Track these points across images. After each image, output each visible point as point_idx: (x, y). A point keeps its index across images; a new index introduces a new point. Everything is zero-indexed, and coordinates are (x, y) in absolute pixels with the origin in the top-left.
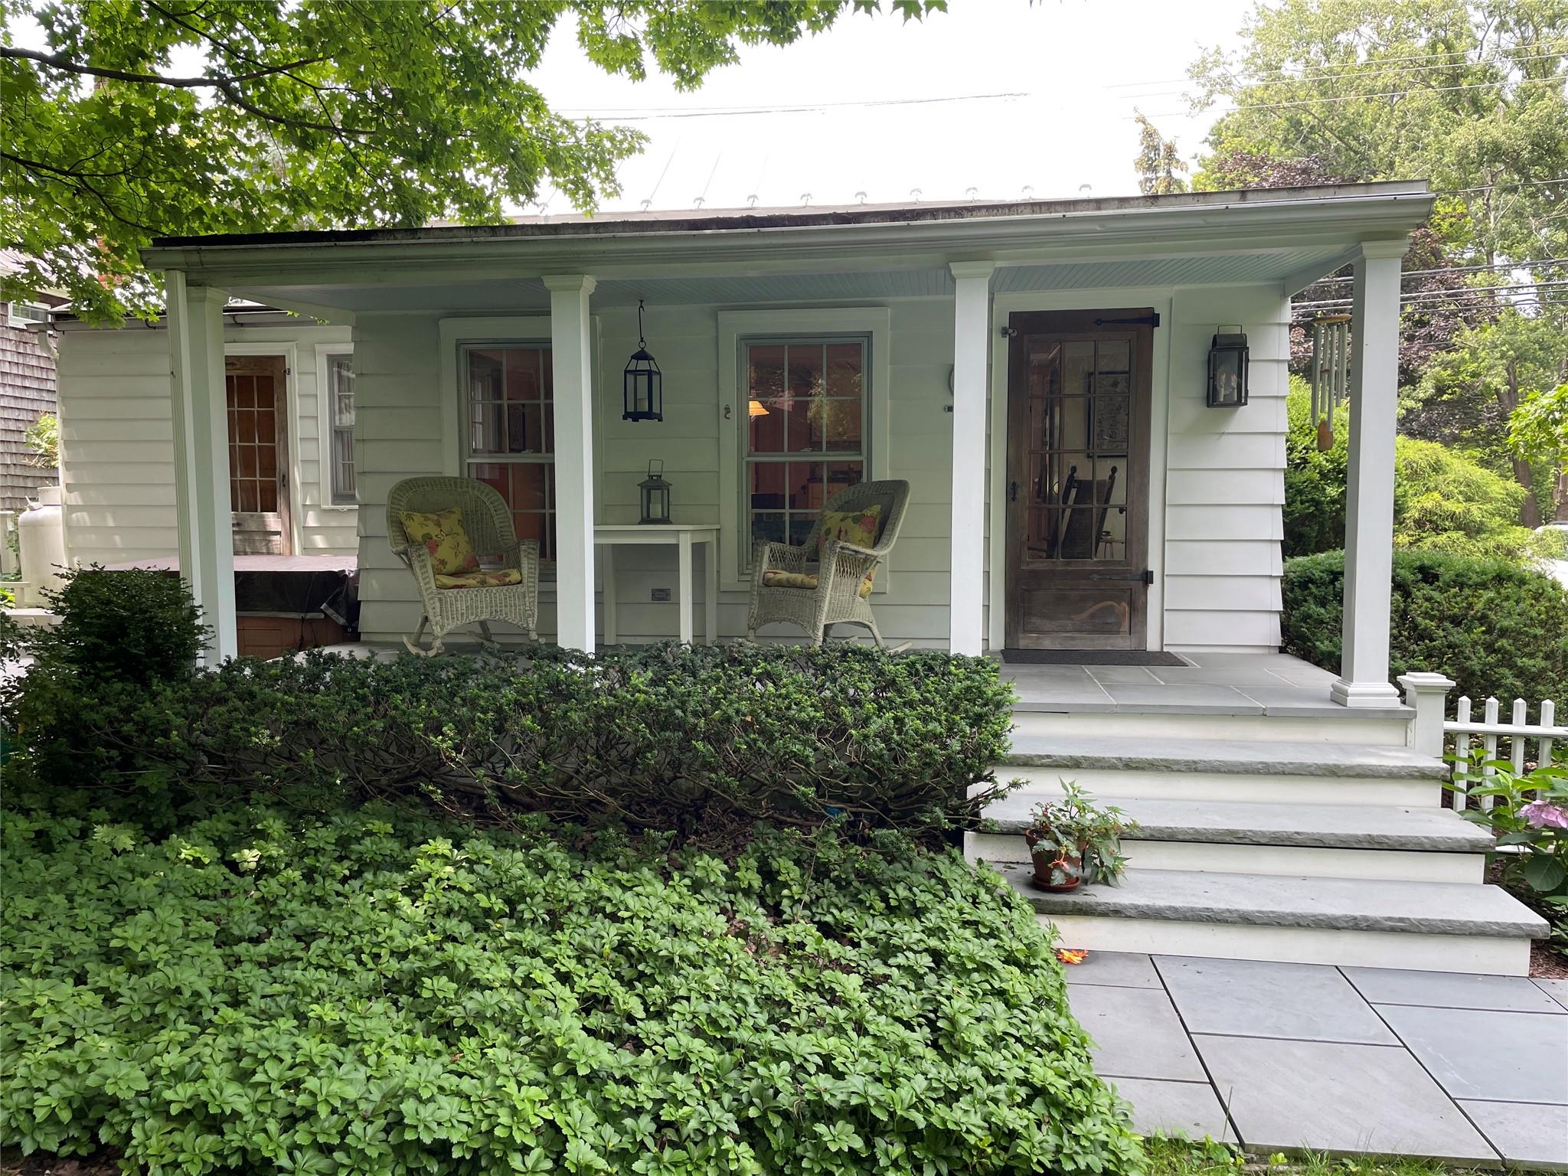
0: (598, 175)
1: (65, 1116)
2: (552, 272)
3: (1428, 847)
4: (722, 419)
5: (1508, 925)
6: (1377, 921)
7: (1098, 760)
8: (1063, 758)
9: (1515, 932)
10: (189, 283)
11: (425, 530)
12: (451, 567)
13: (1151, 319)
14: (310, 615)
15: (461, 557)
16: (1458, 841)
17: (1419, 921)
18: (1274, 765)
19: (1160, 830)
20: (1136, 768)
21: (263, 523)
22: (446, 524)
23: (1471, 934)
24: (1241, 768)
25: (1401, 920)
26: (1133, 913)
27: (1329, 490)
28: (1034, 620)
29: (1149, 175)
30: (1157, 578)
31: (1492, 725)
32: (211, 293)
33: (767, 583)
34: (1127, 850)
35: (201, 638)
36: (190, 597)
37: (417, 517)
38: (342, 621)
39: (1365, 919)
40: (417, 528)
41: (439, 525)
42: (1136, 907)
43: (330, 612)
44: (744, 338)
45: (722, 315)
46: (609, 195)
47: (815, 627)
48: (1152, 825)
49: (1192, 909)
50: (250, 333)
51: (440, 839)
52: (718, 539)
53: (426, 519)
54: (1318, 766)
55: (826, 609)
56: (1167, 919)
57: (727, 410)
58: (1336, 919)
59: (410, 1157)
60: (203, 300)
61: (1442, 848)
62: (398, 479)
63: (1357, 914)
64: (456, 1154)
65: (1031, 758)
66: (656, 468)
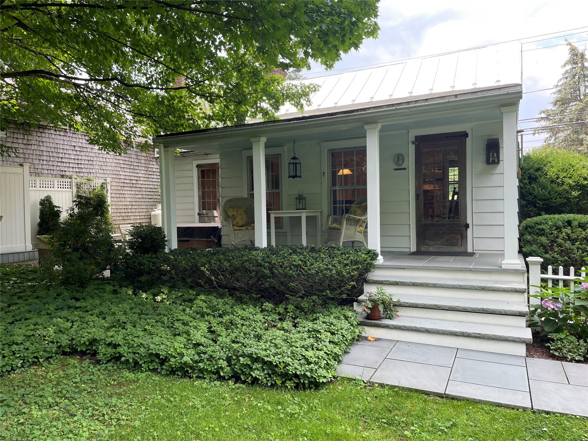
0: (305, 100)
1: (87, 343)
2: (252, 137)
3: (503, 313)
4: (322, 176)
5: (517, 338)
6: (470, 334)
7: (404, 283)
8: (393, 282)
9: (519, 340)
10: (165, 147)
11: (233, 213)
12: (240, 224)
13: (465, 135)
14: (209, 239)
15: (243, 221)
16: (514, 311)
17: (485, 335)
18: (462, 286)
19: (413, 304)
20: (416, 286)
21: (213, 214)
22: (239, 211)
23: (503, 340)
24: (451, 287)
25: (479, 334)
26: (392, 327)
27: (573, 193)
28: (427, 241)
29: (574, 66)
30: (470, 226)
31: (561, 276)
32: (170, 149)
33: (330, 228)
34: (398, 309)
35: (166, 243)
36: (164, 232)
37: (231, 210)
38: (216, 241)
39: (467, 333)
40: (230, 213)
41: (237, 212)
42: (393, 325)
43: (213, 238)
44: (329, 150)
45: (321, 143)
46: (309, 106)
47: (340, 242)
48: (410, 302)
49: (410, 327)
50: (210, 156)
51: (203, 295)
52: (321, 215)
53: (234, 210)
54: (478, 287)
55: (343, 236)
56: (403, 329)
57: (324, 173)
58: (457, 332)
59: (152, 357)
60: (168, 151)
61: (509, 314)
62: (227, 199)
63: (464, 331)
64: (161, 357)
65: (382, 281)
66: (301, 193)
